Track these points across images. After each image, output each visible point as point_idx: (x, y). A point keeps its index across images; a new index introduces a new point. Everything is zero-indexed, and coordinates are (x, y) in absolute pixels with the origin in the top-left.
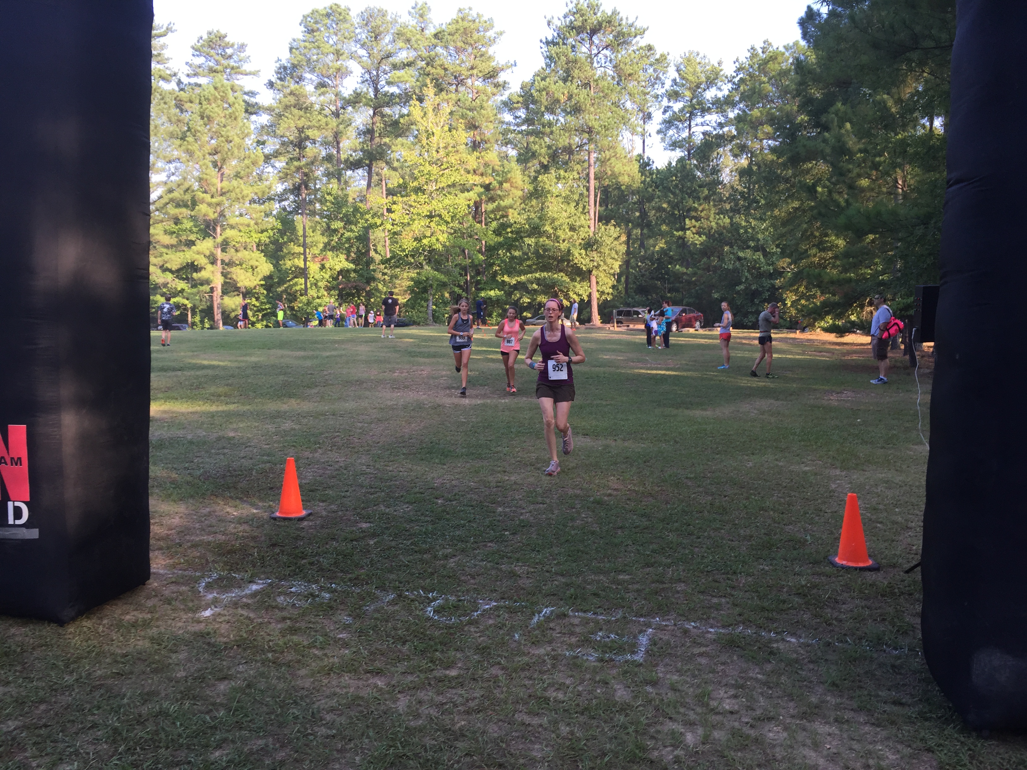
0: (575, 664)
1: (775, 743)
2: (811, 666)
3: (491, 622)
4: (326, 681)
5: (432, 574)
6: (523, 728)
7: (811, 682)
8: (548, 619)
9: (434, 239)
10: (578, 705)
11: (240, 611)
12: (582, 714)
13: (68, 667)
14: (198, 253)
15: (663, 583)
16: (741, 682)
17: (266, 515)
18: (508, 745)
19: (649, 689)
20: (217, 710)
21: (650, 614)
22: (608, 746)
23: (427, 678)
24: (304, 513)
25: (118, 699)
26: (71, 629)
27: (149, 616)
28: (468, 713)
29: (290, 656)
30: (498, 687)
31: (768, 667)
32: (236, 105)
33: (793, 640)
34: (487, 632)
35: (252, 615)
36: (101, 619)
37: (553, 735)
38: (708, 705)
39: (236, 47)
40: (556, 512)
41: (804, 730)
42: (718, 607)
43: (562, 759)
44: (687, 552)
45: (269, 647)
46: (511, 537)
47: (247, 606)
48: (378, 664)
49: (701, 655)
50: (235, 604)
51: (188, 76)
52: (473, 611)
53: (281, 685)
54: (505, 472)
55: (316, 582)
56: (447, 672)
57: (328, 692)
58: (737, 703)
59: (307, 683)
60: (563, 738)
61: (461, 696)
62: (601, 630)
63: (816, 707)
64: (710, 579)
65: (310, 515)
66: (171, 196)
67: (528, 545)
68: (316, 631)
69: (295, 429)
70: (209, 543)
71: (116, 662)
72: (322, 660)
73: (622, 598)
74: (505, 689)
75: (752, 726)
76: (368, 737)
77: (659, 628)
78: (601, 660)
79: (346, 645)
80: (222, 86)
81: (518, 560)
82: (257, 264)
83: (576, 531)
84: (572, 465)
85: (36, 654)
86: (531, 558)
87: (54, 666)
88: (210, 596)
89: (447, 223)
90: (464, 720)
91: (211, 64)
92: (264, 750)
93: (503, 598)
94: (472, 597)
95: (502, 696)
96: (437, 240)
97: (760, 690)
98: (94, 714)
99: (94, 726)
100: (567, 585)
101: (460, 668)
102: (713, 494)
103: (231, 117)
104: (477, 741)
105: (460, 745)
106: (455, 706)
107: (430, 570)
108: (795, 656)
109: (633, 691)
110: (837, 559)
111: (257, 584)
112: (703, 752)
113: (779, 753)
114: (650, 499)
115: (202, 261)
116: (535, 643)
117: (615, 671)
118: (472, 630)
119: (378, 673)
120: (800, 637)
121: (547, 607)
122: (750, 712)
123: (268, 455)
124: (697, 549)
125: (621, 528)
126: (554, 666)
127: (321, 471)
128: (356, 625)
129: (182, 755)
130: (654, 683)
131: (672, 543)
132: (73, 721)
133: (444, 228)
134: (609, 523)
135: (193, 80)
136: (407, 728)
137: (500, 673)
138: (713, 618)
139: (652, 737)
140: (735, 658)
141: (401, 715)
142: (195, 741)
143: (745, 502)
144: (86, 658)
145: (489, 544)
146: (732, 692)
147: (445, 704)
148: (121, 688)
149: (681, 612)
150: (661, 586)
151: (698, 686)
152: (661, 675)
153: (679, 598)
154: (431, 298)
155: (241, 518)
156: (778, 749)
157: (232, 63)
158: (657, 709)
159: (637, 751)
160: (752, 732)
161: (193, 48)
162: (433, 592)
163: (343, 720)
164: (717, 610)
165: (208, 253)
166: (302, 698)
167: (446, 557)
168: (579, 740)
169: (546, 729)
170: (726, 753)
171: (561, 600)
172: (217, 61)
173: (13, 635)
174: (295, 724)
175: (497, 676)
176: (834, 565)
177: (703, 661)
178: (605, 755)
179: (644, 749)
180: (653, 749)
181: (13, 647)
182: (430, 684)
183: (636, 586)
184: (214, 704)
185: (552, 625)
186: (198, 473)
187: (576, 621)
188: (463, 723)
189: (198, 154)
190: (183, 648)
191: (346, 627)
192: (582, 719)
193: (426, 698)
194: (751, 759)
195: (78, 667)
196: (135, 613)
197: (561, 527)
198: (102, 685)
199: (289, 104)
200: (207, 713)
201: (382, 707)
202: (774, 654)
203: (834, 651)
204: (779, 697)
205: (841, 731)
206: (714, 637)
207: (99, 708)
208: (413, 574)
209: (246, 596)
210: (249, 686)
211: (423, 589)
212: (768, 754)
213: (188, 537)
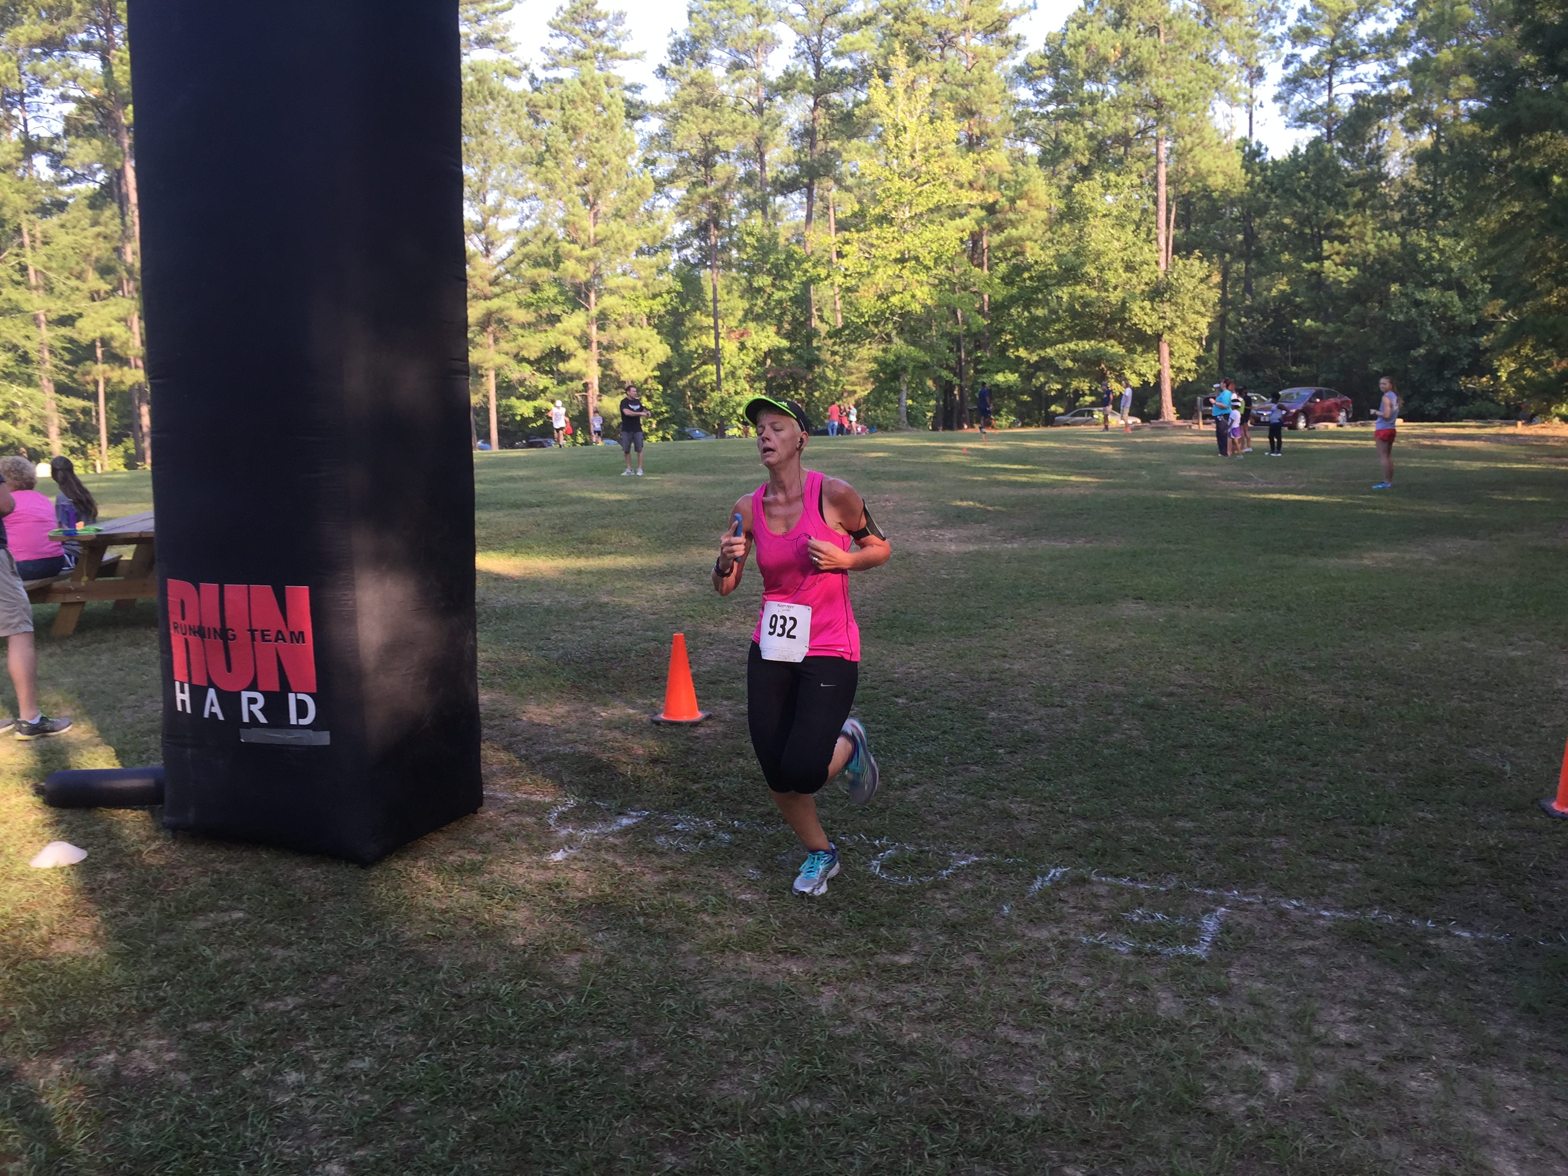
0: (1096, 958)
1: (1419, 1097)
2: (1493, 978)
3: (968, 886)
4: (718, 962)
5: (883, 810)
6: (1006, 1049)
7: (1491, 1003)
8: (1057, 885)
9: (907, 296)
10: (1096, 1019)
11: (603, 855)
12: (1102, 1032)
13: (368, 925)
14: (566, 333)
15: (1251, 835)
16: (1369, 997)
17: (646, 718)
18: (982, 1073)
19: (1214, 1001)
20: (565, 996)
21: (1226, 883)
22: (1140, 1085)
23: (866, 966)
24: (699, 715)
25: (432, 972)
26: (376, 872)
27: (480, 858)
28: (924, 1020)
29: (669, 923)
30: (973, 984)
31: (1418, 977)
32: (613, 107)
33: (1466, 934)
34: (961, 902)
35: (619, 862)
36: (416, 859)
37: (1053, 1063)
38: (1309, 1031)
39: (611, 17)
40: (1081, 720)
41: (1472, 1079)
42: (1339, 877)
43: (1064, 1099)
44: (1294, 786)
45: (641, 908)
46: (1007, 758)
47: (613, 848)
48: (794, 941)
49: (1304, 952)
50: (597, 846)
51: (545, 67)
52: (941, 869)
53: (654, 964)
54: (1004, 656)
55: (712, 817)
56: (897, 958)
57: (719, 978)
58: (1360, 1032)
59: (692, 963)
60: (1069, 1069)
61: (915, 994)
62: (1141, 905)
63: (1495, 1044)
64: (1331, 831)
65: (708, 718)
66: (525, 250)
67: (1034, 770)
68: (708, 889)
69: (692, 592)
70: (565, 756)
71: (432, 919)
72: (713, 930)
73: (1180, 858)
74: (982, 988)
75: (1382, 1069)
76: (773, 1046)
77: (1238, 907)
78: (1137, 952)
79: (749, 909)
80: (593, 79)
81: (1015, 793)
82: (648, 345)
83: (1112, 751)
84: (1113, 646)
85: (328, 905)
86: (1036, 790)
87: (351, 924)
88: (564, 832)
89: (928, 269)
90: (916, 1031)
91: (577, 47)
92: (626, 1056)
93: (988, 851)
94: (941, 848)
95: (977, 999)
96: (913, 296)
97: (1400, 1013)
98: (399, 993)
99: (398, 1009)
100: (1091, 833)
101: (917, 953)
102: (1346, 695)
103: (605, 126)
104: (935, 1065)
105: (908, 1067)
106: (905, 1008)
107: (879, 805)
108: (1467, 959)
109: (1186, 1003)
110: (1555, 805)
111: (630, 817)
112: (1295, 1105)
113: (1424, 1113)
114: (1238, 701)
115: (571, 344)
116: (1035, 921)
117: (1160, 971)
118: (938, 896)
119: (793, 954)
120: (1479, 930)
121: (1056, 867)
122: (1380, 1047)
123: (654, 630)
124: (1310, 784)
125: (1185, 746)
126: (1062, 958)
127: (728, 654)
128: (766, 882)
129: (512, 1055)
130: (1223, 993)
131: (1269, 771)
132: (371, 1001)
133: (923, 277)
134: (1167, 738)
135: (552, 74)
136: (830, 1037)
137: (977, 963)
138: (1330, 895)
139: (1213, 1077)
140: (1363, 959)
141: (823, 1017)
142: (532, 1037)
143: (1400, 708)
144: (393, 913)
145: (972, 768)
146: (1352, 1013)
147: (891, 1005)
148: (436, 958)
149: (1275, 882)
150: (1246, 841)
151: (1295, 1002)
152: (1235, 980)
153: (1275, 860)
154: (904, 388)
155: (611, 722)
156: (1422, 1108)
157: (606, 43)
158: (1224, 1033)
159: (1186, 1097)
160: (1382, 1079)
161: (550, 25)
162: (880, 838)
163: (738, 1019)
164: (1338, 880)
165: (578, 333)
166: (682, 984)
167: (905, 786)
168: (1094, 1072)
169: (1042, 1053)
170: (1334, 1108)
171: (1081, 856)
172: (586, 44)
173: (300, 878)
174: (670, 1020)
175: (972, 968)
176: (1548, 813)
177: (1306, 961)
178: (1133, 1097)
179: (1196, 1093)
180: (1213, 1094)
181: (298, 896)
182: (869, 975)
183: (1204, 840)
184: (560, 986)
185: (1062, 894)
186: (555, 655)
187: (1102, 890)
188: (915, 1035)
189: (561, 185)
190: (522, 903)
191: (751, 885)
192: (1101, 1040)
193: (862, 994)
194: (1376, 1120)
195: (383, 926)
196: (461, 852)
197: (1087, 743)
198: (412, 952)
199: (688, 99)
200: (551, 998)
201: (798, 1005)
202: (1431, 956)
203: (1536, 955)
204: (1432, 1025)
205: (1536, 1084)
206: (1329, 924)
207: (406, 984)
208: (852, 810)
209: (613, 834)
210: (609, 963)
211: (868, 832)
212: (1405, 1115)
213: (537, 748)
